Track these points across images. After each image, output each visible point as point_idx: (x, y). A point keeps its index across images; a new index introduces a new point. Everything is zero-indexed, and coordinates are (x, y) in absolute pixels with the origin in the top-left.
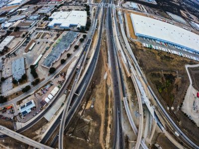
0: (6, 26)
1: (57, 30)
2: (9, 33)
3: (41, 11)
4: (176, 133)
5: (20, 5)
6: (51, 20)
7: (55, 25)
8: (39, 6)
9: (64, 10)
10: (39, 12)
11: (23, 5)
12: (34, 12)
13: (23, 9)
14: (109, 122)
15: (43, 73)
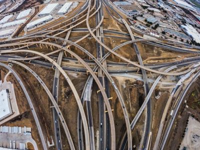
0: (160, 5)
1: (182, 30)
2: (159, 9)
3: (185, 18)
4: (172, 111)
5: (177, 5)
6: (185, 25)
7: (184, 28)
8: (187, 15)
9: (197, 30)
10: (184, 17)
11: (179, 7)
12: (181, 15)
13: (176, 8)
14: (160, 61)
15: (159, 30)
